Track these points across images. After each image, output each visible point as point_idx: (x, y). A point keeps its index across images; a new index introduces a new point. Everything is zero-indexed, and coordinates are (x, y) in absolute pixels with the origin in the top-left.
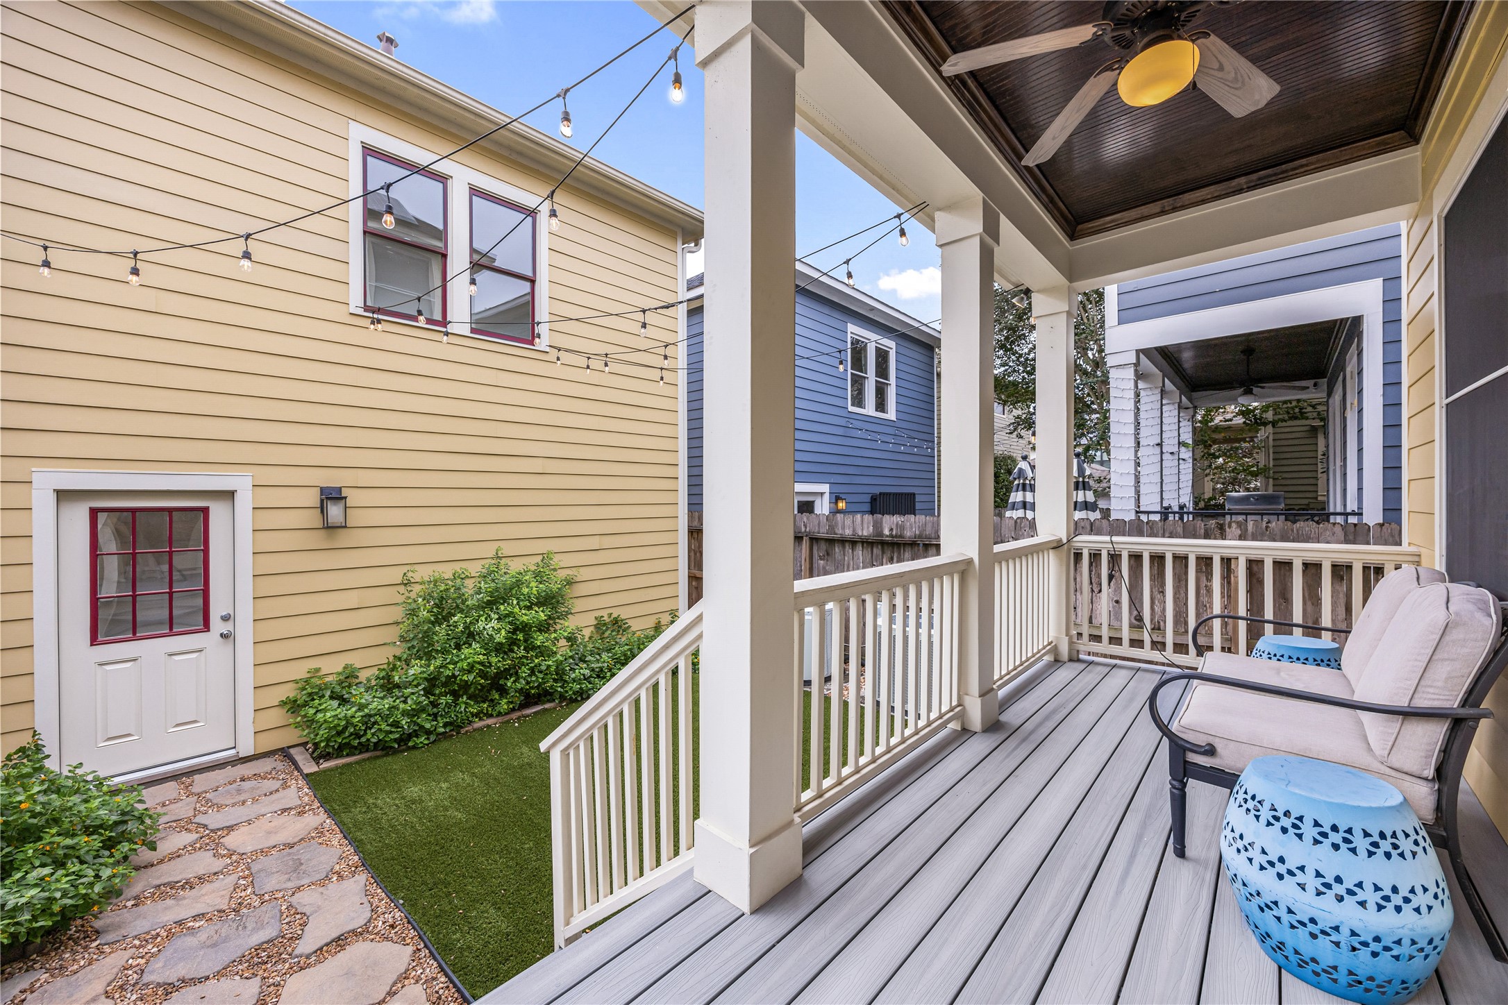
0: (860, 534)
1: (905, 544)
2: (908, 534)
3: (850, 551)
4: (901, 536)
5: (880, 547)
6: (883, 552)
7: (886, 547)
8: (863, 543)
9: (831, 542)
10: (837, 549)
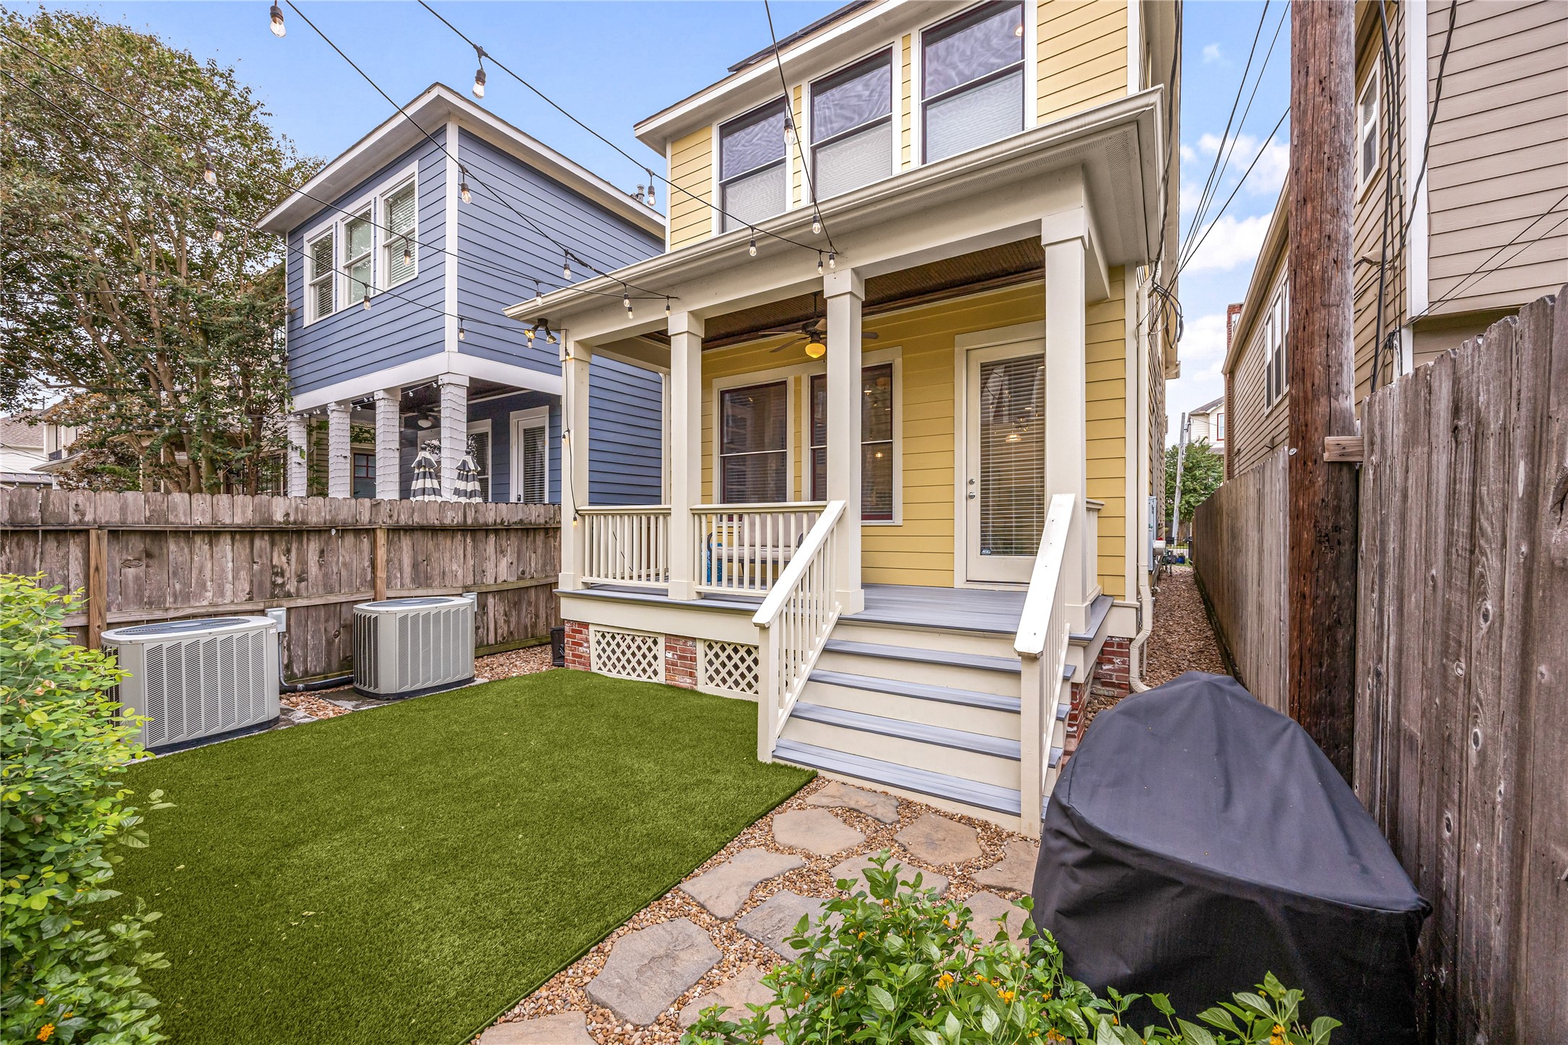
0: (228, 521)
1: (309, 532)
2: (315, 520)
3: (207, 547)
4: (303, 523)
5: (266, 538)
6: (273, 544)
7: (277, 537)
8: (233, 534)
9: (158, 535)
10: (173, 548)
